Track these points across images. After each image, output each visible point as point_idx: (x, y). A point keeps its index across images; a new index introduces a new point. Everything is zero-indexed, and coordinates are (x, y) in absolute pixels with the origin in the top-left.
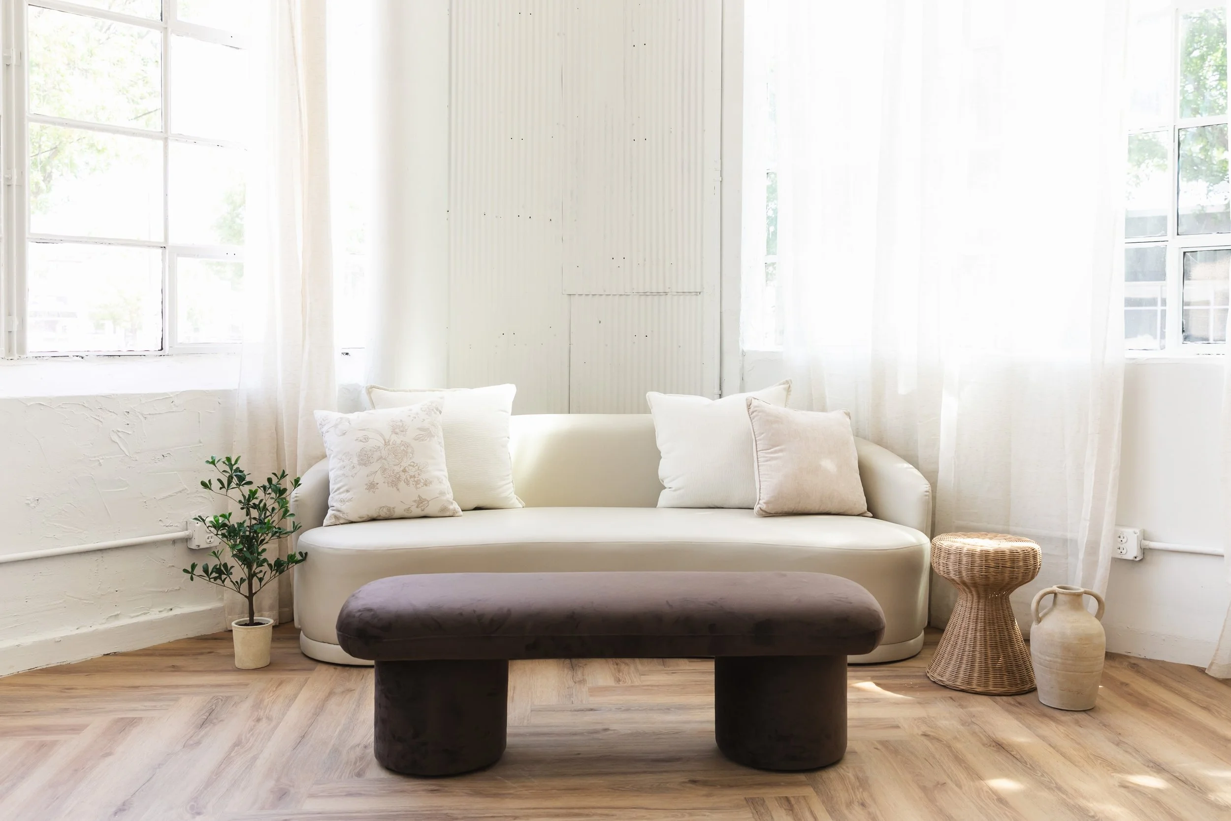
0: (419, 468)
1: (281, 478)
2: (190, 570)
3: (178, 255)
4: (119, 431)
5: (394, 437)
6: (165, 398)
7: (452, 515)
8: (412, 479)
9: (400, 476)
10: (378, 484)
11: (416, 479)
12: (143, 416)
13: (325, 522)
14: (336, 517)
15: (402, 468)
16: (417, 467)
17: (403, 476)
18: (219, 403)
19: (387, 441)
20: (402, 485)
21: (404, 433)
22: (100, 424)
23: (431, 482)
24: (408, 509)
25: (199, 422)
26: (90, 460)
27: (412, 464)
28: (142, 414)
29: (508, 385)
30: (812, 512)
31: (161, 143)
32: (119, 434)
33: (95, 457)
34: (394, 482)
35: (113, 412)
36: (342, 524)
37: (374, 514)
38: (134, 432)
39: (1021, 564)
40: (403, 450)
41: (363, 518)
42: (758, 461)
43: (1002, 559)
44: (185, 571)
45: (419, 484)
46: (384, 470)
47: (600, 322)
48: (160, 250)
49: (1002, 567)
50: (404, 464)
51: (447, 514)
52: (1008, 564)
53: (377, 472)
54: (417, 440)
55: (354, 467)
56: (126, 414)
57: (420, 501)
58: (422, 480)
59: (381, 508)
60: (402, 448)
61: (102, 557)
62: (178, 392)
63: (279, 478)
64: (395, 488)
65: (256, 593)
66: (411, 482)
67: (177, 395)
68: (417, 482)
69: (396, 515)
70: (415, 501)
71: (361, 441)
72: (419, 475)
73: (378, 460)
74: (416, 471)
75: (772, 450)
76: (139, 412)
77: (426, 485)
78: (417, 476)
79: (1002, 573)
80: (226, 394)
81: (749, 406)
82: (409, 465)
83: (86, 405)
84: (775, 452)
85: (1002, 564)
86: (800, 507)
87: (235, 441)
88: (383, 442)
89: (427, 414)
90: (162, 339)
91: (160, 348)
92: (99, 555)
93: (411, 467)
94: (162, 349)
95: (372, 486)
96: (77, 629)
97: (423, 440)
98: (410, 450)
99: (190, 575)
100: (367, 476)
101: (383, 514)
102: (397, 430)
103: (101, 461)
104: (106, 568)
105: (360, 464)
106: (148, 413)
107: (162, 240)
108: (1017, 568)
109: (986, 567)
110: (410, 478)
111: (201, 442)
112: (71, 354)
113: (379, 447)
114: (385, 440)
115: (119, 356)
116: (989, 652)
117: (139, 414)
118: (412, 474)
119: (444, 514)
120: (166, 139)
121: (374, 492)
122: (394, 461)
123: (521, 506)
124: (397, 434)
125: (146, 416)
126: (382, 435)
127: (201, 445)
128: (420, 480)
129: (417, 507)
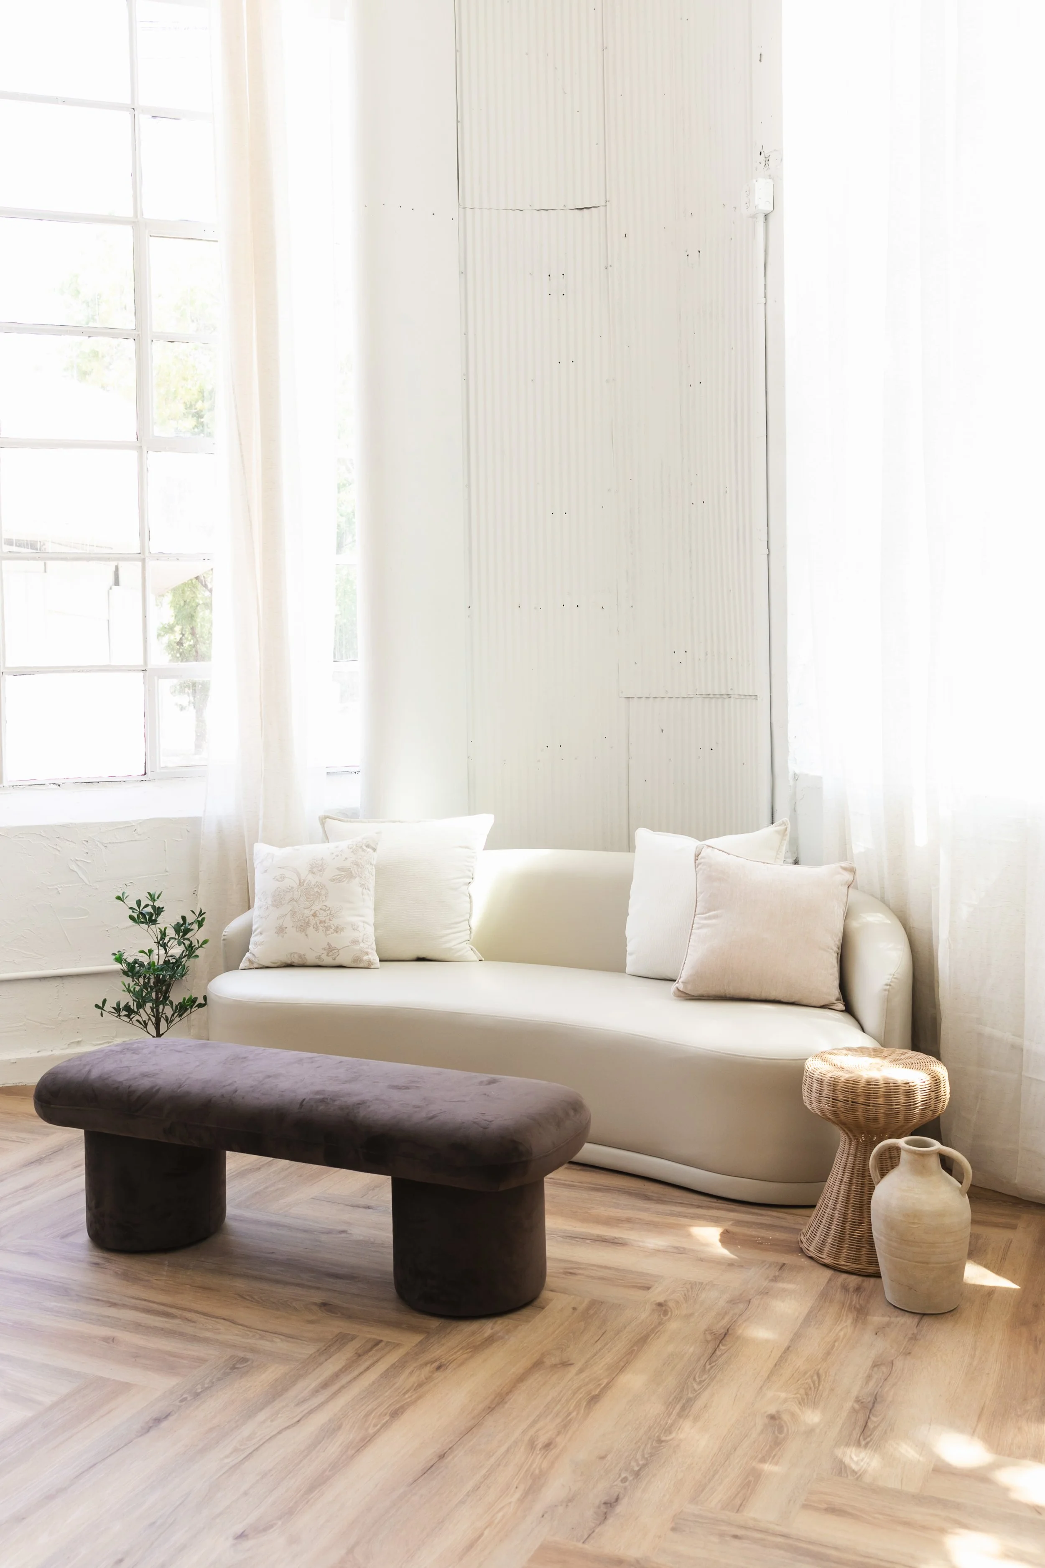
0: (331, 912)
1: (199, 915)
2: (101, 1005)
3: (159, 678)
4: (77, 860)
5: (310, 877)
6: (127, 826)
7: (367, 967)
8: (322, 925)
9: (308, 921)
10: (286, 928)
11: (326, 925)
12: (103, 845)
13: (242, 965)
14: (250, 961)
15: (313, 912)
16: (329, 912)
17: (313, 921)
18: (188, 831)
19: (302, 881)
20: (310, 930)
21: (322, 873)
22: (57, 853)
23: (343, 929)
24: (319, 957)
25: (165, 851)
26: (48, 888)
27: (324, 908)
28: (102, 844)
29: (485, 815)
30: (752, 997)
31: (140, 564)
32: (79, 863)
33: (53, 885)
34: (303, 927)
35: (72, 841)
36: (256, 968)
37: (288, 960)
38: (94, 860)
39: (881, 1101)
40: (317, 892)
41: (277, 963)
42: (692, 927)
43: (852, 1092)
44: (97, 1006)
45: (328, 930)
46: (294, 913)
47: (662, 731)
48: (142, 674)
49: (852, 1102)
50: (316, 907)
51: (361, 965)
52: (861, 1100)
53: (286, 915)
54: (334, 881)
55: (267, 908)
56: (85, 843)
57: (330, 949)
58: (332, 926)
59: (291, 954)
60: (316, 890)
61: (63, 984)
62: (140, 820)
63: (197, 915)
64: (303, 933)
65: (163, 1034)
66: (320, 927)
67: (140, 823)
68: (327, 928)
69: (309, 962)
70: (324, 949)
71: (277, 880)
72: (330, 920)
73: (289, 902)
74: (327, 916)
75: (708, 914)
76: (99, 841)
77: (337, 932)
78: (327, 921)
79: (854, 1110)
80: (195, 822)
81: (697, 856)
82: (320, 909)
83: (43, 834)
84: (709, 918)
85: (852, 1098)
86: (731, 991)
87: (201, 871)
88: (298, 882)
89: (353, 852)
90: (145, 763)
91: (144, 773)
92: (58, 982)
93: (322, 912)
94: (145, 774)
95: (281, 930)
96: (38, 1052)
97: (340, 882)
98: (323, 892)
99: (101, 1010)
100: (278, 919)
101: (296, 960)
102: (315, 870)
103: (59, 889)
104: (67, 995)
105: (273, 905)
106: (108, 842)
107: (141, 663)
108: (873, 1106)
109: (833, 1099)
110: (320, 923)
111: (167, 871)
112: (47, 783)
113: (292, 888)
114: (300, 880)
115: (98, 782)
116: (850, 1213)
117: (98, 843)
118: (323, 919)
119: (357, 965)
120: (143, 561)
121: (283, 937)
122: (305, 904)
123: (475, 958)
124: (314, 873)
125: (106, 845)
126: (298, 874)
127: (167, 874)
128: (330, 926)
129: (328, 955)
